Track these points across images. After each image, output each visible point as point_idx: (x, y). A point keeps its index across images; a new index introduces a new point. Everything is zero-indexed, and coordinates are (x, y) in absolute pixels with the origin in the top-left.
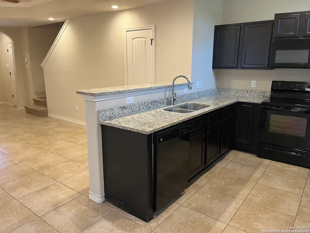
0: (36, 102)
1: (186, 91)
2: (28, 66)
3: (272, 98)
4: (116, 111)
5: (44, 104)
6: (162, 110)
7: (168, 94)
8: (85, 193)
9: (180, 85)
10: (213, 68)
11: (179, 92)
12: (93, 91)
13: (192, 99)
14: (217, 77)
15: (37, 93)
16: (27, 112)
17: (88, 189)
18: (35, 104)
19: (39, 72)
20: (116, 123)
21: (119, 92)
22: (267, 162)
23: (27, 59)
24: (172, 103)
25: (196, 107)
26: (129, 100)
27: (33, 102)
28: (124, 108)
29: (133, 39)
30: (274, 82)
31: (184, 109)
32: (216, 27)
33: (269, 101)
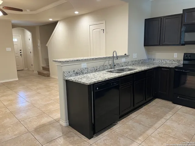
1: (124, 60)
2: (39, 48)
10: (145, 46)
16: (39, 74)
18: (43, 69)
19: (45, 50)
24: (113, 67)
26: (84, 65)
27: (42, 68)
29: (93, 30)
32: (146, 20)
33: (182, 66)
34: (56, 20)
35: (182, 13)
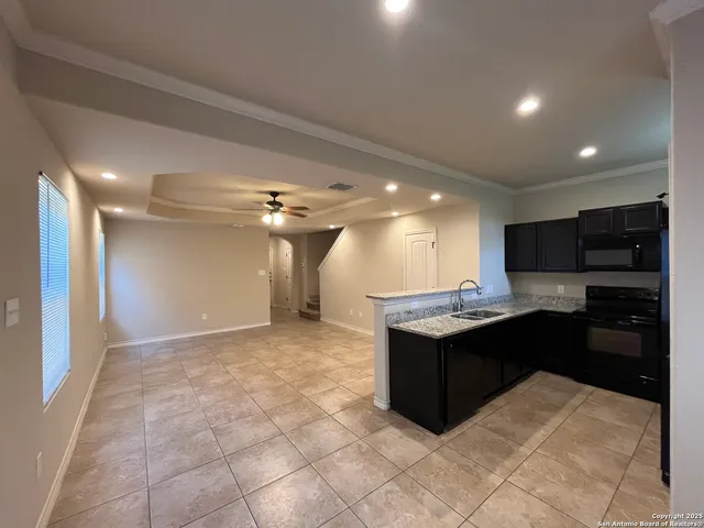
0: (309, 306)
1: (475, 296)
2: (304, 270)
3: (587, 306)
4: (403, 316)
5: (317, 308)
6: (448, 316)
7: (455, 299)
8: (370, 398)
9: (467, 290)
10: (506, 270)
11: (466, 298)
12: (381, 295)
13: (482, 305)
14: (512, 281)
15: (310, 297)
16: (301, 316)
17: (373, 394)
19: (315, 276)
20: (403, 326)
21: (406, 297)
22: (589, 388)
23: (304, 263)
24: (459, 309)
25: (487, 314)
26: (415, 305)
27: (306, 305)
28: (410, 312)
29: (413, 243)
30: (587, 287)
31: (474, 315)
32: (506, 226)
33: (585, 310)
34: (339, 226)
35: (577, 215)
